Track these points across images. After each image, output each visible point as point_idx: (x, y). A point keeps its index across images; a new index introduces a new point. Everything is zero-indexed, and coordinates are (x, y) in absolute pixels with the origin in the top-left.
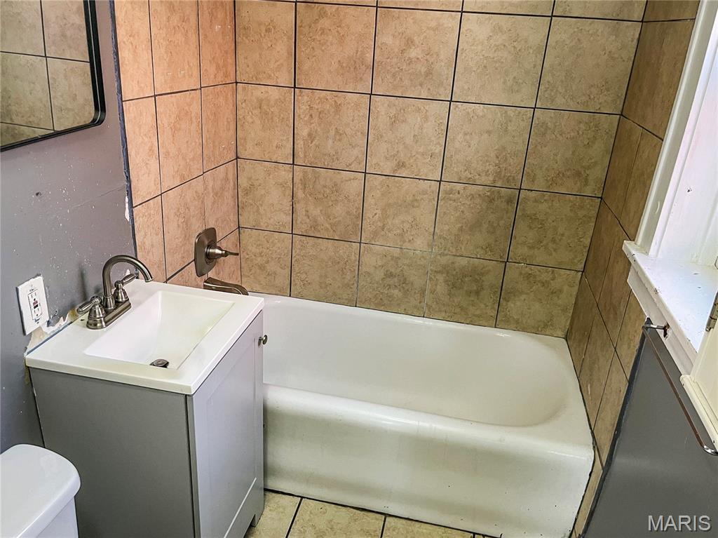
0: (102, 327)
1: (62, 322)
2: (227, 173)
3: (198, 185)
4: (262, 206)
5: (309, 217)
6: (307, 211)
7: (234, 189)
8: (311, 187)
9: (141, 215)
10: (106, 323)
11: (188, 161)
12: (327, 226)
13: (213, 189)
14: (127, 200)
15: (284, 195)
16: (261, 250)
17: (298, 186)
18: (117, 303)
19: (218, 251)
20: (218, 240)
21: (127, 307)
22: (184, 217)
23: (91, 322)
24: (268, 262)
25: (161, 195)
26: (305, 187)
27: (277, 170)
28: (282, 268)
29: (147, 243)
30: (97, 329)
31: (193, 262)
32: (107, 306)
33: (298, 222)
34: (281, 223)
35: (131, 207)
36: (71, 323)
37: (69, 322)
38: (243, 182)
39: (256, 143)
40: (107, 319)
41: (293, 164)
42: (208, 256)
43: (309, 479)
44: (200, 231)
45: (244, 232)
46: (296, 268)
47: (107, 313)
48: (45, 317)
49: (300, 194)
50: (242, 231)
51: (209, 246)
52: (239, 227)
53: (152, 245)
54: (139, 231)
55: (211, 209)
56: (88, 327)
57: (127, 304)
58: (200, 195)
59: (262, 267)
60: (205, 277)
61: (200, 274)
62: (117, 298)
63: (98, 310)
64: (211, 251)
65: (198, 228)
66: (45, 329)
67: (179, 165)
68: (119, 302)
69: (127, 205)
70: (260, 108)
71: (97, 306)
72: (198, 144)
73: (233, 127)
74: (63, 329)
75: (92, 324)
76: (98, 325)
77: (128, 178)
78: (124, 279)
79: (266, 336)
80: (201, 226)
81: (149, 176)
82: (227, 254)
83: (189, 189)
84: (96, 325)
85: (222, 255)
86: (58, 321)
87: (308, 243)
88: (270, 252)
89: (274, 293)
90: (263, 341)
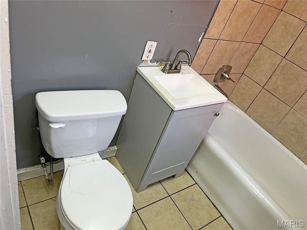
0: (166, 73)
1: (155, 64)
2: (252, 48)
3: (236, 45)
4: (258, 69)
5: (275, 84)
6: (276, 81)
7: (251, 56)
8: (286, 71)
9: (205, 43)
10: (168, 72)
11: (238, 32)
12: (281, 92)
13: (241, 50)
14: (203, 34)
15: (271, 69)
16: (246, 87)
17: (280, 68)
18: (176, 68)
19: (227, 76)
20: (231, 72)
21: (179, 72)
22: (222, 55)
23: (164, 69)
24: (245, 93)
25: (218, 40)
26: (283, 70)
27: (275, 56)
28: (249, 99)
29: (201, 55)
30: (164, 73)
31: (215, 75)
32: (172, 67)
33: (269, 84)
34: (261, 80)
35: (203, 37)
36: (158, 66)
37: (157, 65)
38: (257, 55)
39: (273, 40)
40: (169, 71)
41: (284, 57)
42: (222, 75)
43: (204, 180)
44: (225, 64)
45: (244, 76)
46: (255, 103)
47: (170, 69)
48: (151, 58)
49: (278, 72)
50: (243, 75)
51: (225, 72)
52: (243, 73)
53: (203, 58)
54: (201, 49)
55: (235, 59)
56: (162, 70)
57: (179, 71)
58: (234, 50)
59: (242, 94)
60: (216, 84)
61: (215, 81)
62: (177, 67)
63: (168, 66)
64: (225, 74)
65: (225, 62)
66: (149, 62)
67: (233, 32)
68: (177, 69)
69: (202, 36)
70: (285, 26)
71: (168, 65)
72: (247, 27)
73: (268, 29)
74: (155, 66)
75: (163, 71)
76: (165, 72)
77: (209, 25)
78: (183, 62)
79: (219, 114)
80: (227, 62)
81: (217, 29)
82: (229, 79)
83: (231, 44)
84: (164, 71)
85: (227, 78)
86: (154, 62)
87: (267, 95)
88: (249, 90)
89: (240, 107)
90: (216, 115)
